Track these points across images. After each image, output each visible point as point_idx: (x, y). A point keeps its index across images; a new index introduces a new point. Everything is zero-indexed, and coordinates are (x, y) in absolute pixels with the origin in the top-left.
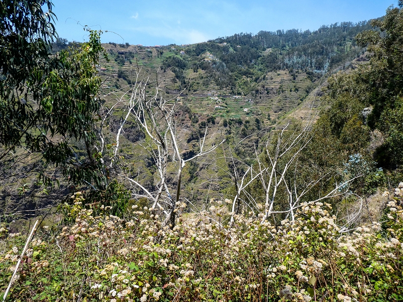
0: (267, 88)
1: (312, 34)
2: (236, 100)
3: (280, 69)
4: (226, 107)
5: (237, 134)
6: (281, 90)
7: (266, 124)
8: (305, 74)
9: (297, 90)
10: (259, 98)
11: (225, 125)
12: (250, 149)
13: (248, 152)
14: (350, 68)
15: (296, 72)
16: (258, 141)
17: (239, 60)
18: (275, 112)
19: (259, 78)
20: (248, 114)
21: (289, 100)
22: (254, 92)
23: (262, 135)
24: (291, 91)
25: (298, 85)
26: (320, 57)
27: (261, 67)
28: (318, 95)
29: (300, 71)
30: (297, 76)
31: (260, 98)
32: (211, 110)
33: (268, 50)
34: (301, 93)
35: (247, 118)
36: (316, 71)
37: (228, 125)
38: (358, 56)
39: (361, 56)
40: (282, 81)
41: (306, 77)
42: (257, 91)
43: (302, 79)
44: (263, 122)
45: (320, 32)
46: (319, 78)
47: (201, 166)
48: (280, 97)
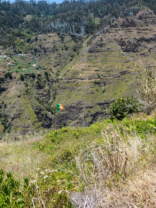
0: (44, 47)
1: (59, 6)
2: (22, 58)
3: (49, 32)
4: (16, 64)
5: (33, 86)
6: (55, 49)
7: (53, 76)
8: (69, 36)
9: (67, 49)
10: (38, 56)
11: (22, 79)
12: (45, 98)
13: (45, 100)
14: (107, 32)
15: (63, 35)
16: (50, 90)
17: (10, 24)
18: (55, 67)
19: (30, 39)
20: (37, 69)
21: (62, 57)
22: (33, 51)
23: (51, 86)
24: (62, 50)
25: (67, 45)
26: (76, 24)
27: (28, 30)
28: (90, 52)
29: (65, 34)
30: (64, 38)
31: (40, 56)
32: (5, 66)
33: (28, 16)
34: (70, 51)
35: (38, 73)
36: (76, 34)
37: (25, 79)
38: (110, 24)
39: (112, 24)
40: (54, 42)
41: (71, 39)
42: (36, 50)
43: (68, 40)
44: (50, 75)
45: (64, 4)
46: (80, 40)
47: (12, 116)
48: (55, 55)
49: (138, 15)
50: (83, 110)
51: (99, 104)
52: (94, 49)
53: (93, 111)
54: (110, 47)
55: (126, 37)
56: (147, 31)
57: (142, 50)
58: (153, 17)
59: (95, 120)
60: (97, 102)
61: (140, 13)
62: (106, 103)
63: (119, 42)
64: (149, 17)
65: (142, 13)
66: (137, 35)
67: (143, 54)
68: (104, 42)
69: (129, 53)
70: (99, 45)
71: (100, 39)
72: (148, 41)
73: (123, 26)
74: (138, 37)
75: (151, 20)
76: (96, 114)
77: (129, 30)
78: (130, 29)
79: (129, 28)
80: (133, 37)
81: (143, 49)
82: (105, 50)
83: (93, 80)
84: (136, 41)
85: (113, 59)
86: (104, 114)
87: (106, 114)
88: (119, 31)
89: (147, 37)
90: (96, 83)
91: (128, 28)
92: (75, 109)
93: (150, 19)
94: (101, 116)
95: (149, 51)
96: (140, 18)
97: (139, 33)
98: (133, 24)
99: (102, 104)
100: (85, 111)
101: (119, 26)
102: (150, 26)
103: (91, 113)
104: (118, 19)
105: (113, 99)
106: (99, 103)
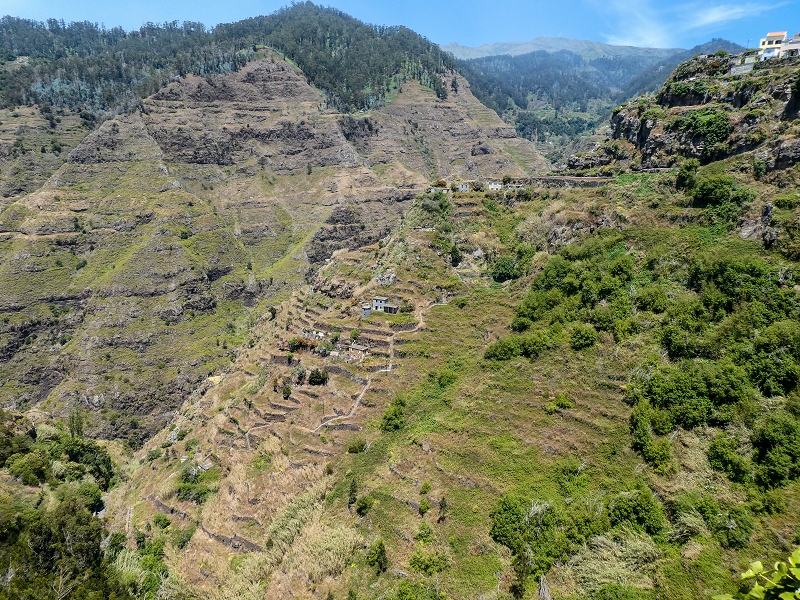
49: (244, 71)
52: (87, 154)
54: (133, 149)
55: (200, 125)
56: (267, 114)
57: (243, 160)
58: (286, 78)
59: (28, 343)
60: (44, 294)
61: (251, 67)
63: (174, 137)
64: (275, 79)
65: (257, 66)
66: (233, 121)
67: (243, 171)
68: (121, 136)
69: (205, 166)
70: (105, 144)
71: (110, 129)
72: (264, 137)
73: (198, 96)
74: (235, 127)
75: (281, 87)
77: (215, 109)
78: (217, 106)
79: (216, 102)
80: (220, 127)
81: (246, 157)
82: (122, 157)
83: (53, 237)
84: (229, 137)
85: (132, 181)
87: (68, 326)
88: (178, 110)
89: (261, 128)
90: (59, 243)
91: (212, 104)
93: (279, 82)
94: (48, 332)
95: (262, 162)
96: (250, 78)
97: (239, 116)
98: (226, 93)
101: (184, 96)
102: (279, 101)
103: (10, 326)
104: (184, 77)
106: (49, 296)
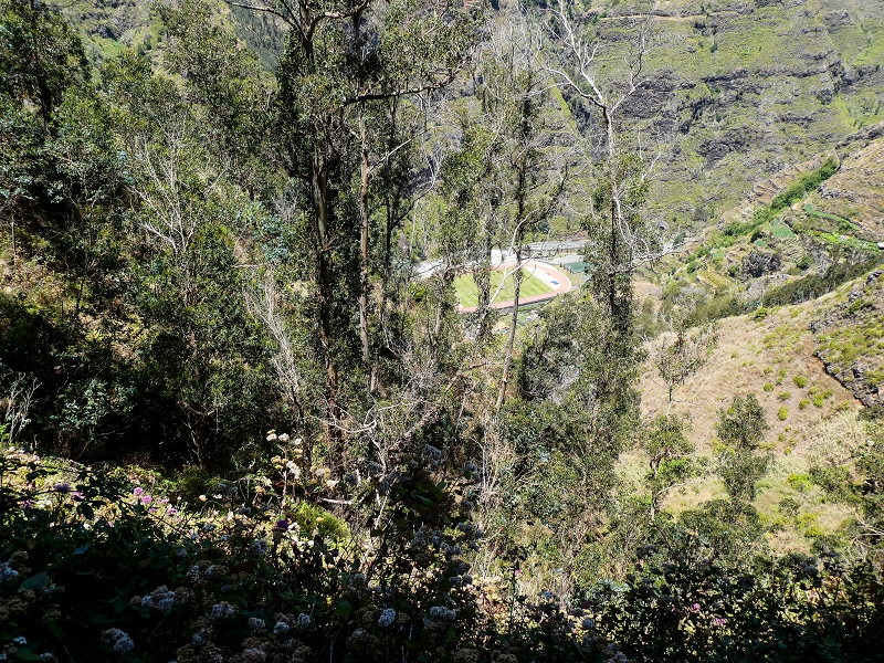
50: (675, 92)
51: (706, 80)
53: (695, 97)
62: (721, 79)
76: (700, 103)
86: (717, 104)
92: (650, 91)
99: (713, 80)
100: (680, 94)
105: (739, 68)
